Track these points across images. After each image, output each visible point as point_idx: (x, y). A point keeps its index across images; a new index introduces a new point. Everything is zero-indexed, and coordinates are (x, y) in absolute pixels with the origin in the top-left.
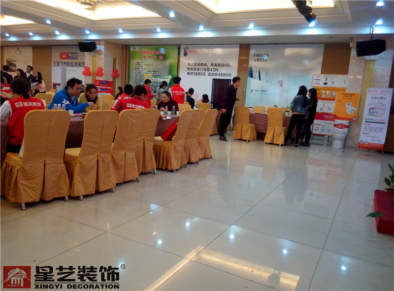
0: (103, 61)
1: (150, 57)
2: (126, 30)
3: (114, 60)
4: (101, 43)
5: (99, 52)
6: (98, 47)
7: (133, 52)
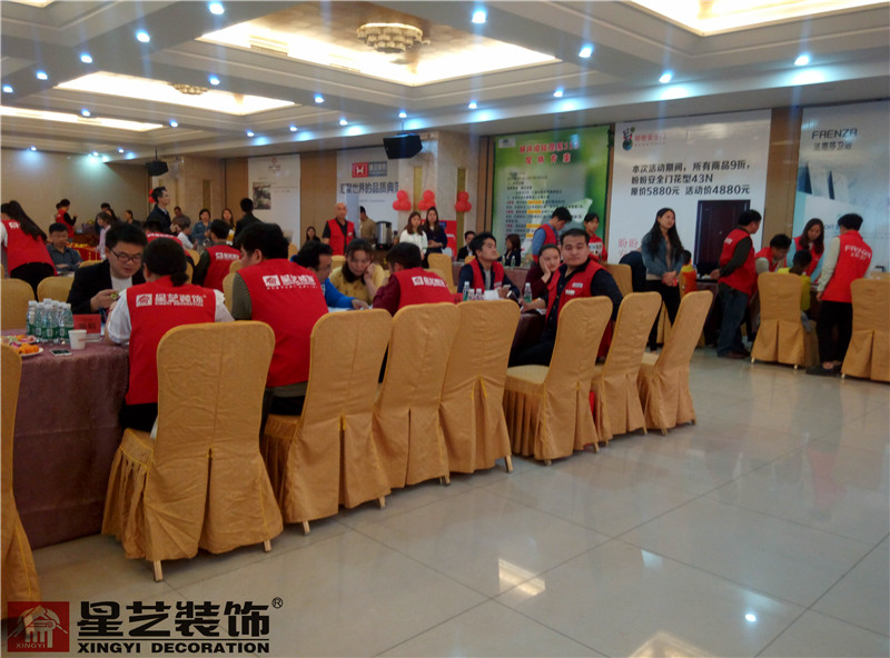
0: (436, 177)
1: (541, 159)
2: (486, 103)
3: (461, 172)
4: (432, 135)
5: (428, 158)
6: (426, 146)
7: (502, 150)
